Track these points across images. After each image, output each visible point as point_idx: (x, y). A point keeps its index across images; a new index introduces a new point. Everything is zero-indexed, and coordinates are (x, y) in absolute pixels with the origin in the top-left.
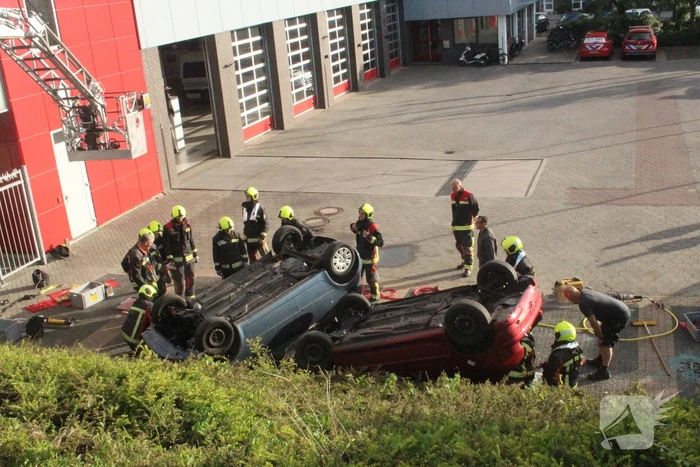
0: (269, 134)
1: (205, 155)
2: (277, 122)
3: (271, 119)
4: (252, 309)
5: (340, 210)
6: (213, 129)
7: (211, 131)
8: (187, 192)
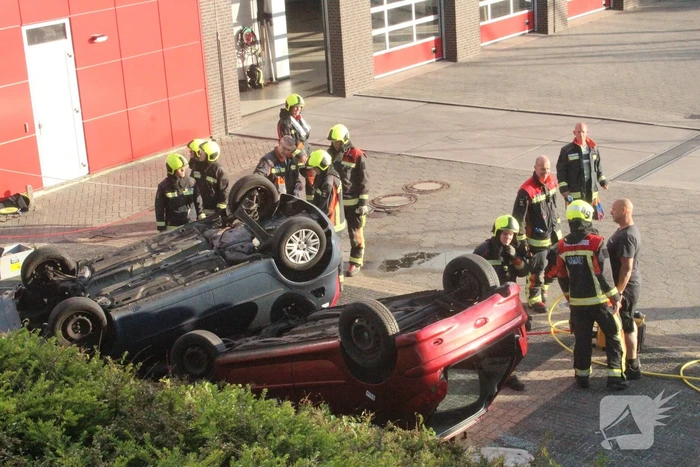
0: (429, 65)
1: (309, 90)
2: (446, 49)
3: (438, 43)
4: (148, 295)
5: (445, 186)
6: (323, 53)
7: (320, 56)
8: (246, 139)
